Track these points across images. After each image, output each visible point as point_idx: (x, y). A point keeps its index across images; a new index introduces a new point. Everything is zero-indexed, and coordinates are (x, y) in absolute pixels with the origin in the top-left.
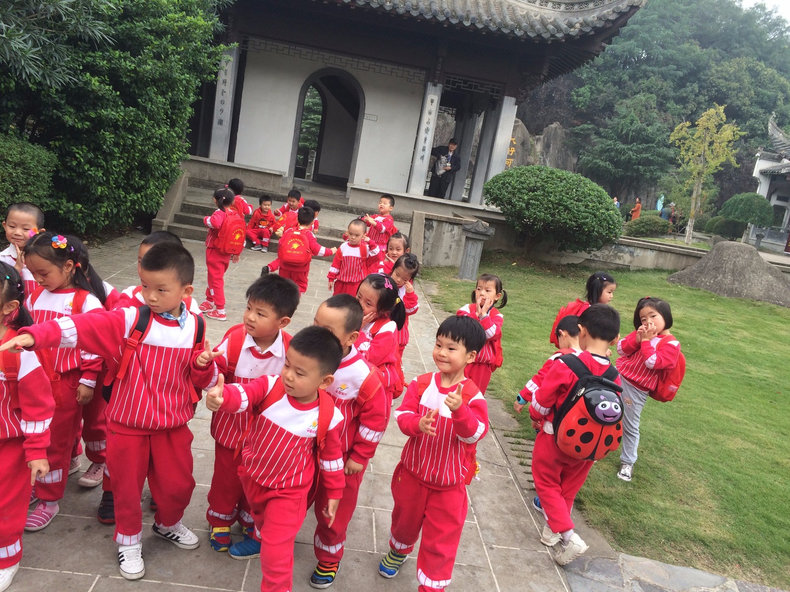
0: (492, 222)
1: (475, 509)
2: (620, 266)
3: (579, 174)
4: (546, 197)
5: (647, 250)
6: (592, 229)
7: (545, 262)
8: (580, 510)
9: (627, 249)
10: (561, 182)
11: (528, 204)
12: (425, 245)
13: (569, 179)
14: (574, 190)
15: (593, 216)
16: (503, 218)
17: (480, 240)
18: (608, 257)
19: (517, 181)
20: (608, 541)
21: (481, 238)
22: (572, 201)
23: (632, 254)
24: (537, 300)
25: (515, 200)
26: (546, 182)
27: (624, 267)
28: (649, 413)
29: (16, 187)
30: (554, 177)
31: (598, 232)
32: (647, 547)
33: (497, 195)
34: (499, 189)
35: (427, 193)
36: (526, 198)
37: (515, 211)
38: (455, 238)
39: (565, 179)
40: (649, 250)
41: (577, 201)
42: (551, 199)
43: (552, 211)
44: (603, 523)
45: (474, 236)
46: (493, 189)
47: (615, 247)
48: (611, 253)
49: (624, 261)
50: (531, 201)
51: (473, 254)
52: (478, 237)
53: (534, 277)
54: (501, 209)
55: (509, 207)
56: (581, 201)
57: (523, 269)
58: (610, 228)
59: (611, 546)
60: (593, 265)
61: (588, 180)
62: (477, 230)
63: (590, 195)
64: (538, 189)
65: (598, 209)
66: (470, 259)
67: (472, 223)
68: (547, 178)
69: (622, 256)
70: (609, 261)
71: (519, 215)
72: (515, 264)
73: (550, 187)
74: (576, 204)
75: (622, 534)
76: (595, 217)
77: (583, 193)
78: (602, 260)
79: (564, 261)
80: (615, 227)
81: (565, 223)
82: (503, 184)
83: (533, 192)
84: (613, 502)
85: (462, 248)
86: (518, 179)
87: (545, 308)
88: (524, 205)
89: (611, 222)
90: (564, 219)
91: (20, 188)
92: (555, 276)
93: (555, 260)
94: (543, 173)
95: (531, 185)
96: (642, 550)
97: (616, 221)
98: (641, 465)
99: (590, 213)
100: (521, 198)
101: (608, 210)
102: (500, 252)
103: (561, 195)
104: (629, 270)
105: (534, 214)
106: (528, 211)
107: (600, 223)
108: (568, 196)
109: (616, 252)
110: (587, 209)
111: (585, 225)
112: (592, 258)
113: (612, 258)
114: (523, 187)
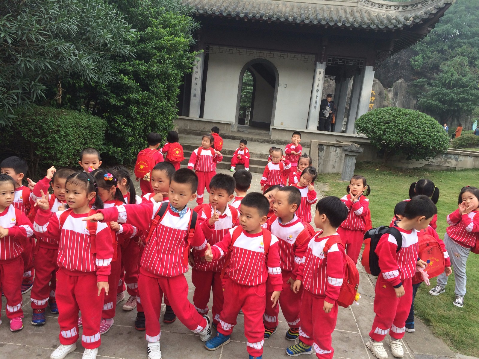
0: (361, 144)
1: (358, 325)
2: (449, 168)
3: (418, 111)
4: (396, 126)
5: (466, 157)
6: (429, 145)
7: (398, 168)
8: (429, 325)
9: (453, 157)
10: (406, 116)
11: (385, 132)
12: (320, 160)
13: (411, 114)
14: (415, 121)
15: (429, 137)
16: (369, 141)
17: (354, 156)
18: (441, 162)
19: (377, 117)
20: (448, 346)
21: (355, 154)
22: (414, 128)
23: (456, 160)
24: (394, 192)
25: (376, 129)
26: (396, 117)
27: (452, 168)
28: (473, 263)
29: (86, 140)
30: (401, 113)
31: (432, 147)
32: (475, 350)
33: (364, 127)
34: (365, 123)
35: (319, 129)
36: (383, 128)
37: (376, 137)
38: (338, 156)
39: (408, 114)
40: (469, 157)
41: (417, 128)
42: (400, 127)
43: (401, 135)
44: (445, 334)
45: (350, 154)
46: (361, 124)
47: (445, 156)
48: (443, 160)
49: (452, 164)
50: (386, 130)
51: (350, 165)
52: (353, 154)
53: (391, 177)
54: (367, 136)
55: (372, 134)
56: (420, 128)
57: (383, 173)
58: (440, 144)
59: (451, 349)
60: (431, 168)
61: (424, 114)
62: (352, 150)
63: (426, 123)
64: (391, 121)
65: (432, 132)
66: (348, 168)
67: (348, 146)
68: (397, 114)
69: (450, 161)
70: (441, 165)
71: (379, 139)
72: (378, 169)
73: (398, 120)
74: (417, 130)
75: (458, 341)
76: (430, 137)
77: (421, 122)
78: (436, 164)
79: (411, 166)
80: (444, 143)
81: (410, 142)
82: (368, 120)
83: (388, 124)
84: (451, 321)
85: (343, 161)
87: (399, 196)
88: (382, 132)
89: (441, 140)
90: (409, 139)
91: (88, 141)
92: (405, 176)
93: (405, 166)
94: (393, 111)
95: (386, 120)
96: (472, 352)
97: (445, 139)
98: (469, 297)
99: (426, 135)
100: (379, 128)
101: (438, 132)
102: (367, 162)
103: (406, 124)
104: (455, 170)
105: (389, 138)
106: (385, 136)
107: (434, 141)
108: (411, 125)
109: (446, 159)
110: (424, 133)
111: (424, 143)
112: (429, 164)
113: (443, 163)
114: (381, 121)
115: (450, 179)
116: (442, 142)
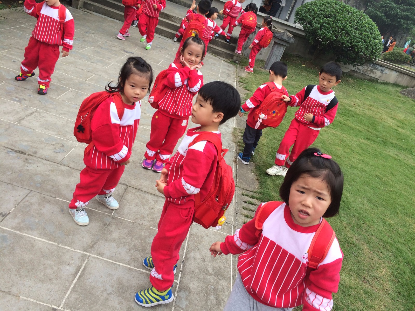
0: (295, 35)
2: (373, 78)
4: (336, 23)
5: (392, 71)
6: (360, 50)
9: (380, 68)
10: (348, 14)
11: (322, 26)
12: (248, 43)
13: (354, 13)
14: (356, 21)
15: (363, 42)
16: (303, 34)
17: (283, 45)
18: (366, 71)
22: (352, 29)
23: (382, 72)
25: (314, 21)
26: (338, 12)
27: (375, 79)
30: (345, 10)
31: (364, 53)
33: (303, 17)
34: (305, 12)
36: (321, 21)
37: (312, 29)
39: (352, 13)
40: (394, 71)
41: (355, 29)
42: (338, 25)
43: (337, 34)
45: (280, 42)
46: (301, 12)
47: (373, 65)
48: (369, 69)
49: (376, 75)
50: (324, 24)
51: (277, 54)
52: (282, 43)
53: (314, 76)
54: (304, 27)
55: (309, 26)
56: (358, 30)
57: (308, 70)
58: (372, 52)
60: (355, 74)
61: (367, 16)
62: (282, 38)
63: (365, 26)
64: (331, 16)
65: (368, 37)
66: (274, 57)
67: (281, 33)
68: (340, 9)
69: (376, 72)
70: (366, 74)
71: (314, 33)
72: (304, 65)
73: (339, 16)
74: (354, 31)
76: (365, 42)
77: (361, 24)
78: (362, 72)
80: (376, 51)
81: (344, 43)
82: (309, 9)
83: (327, 18)
85: (271, 48)
86: (320, 7)
88: (319, 26)
89: (374, 48)
90: (343, 40)
94: (337, 6)
95: (327, 13)
97: (378, 48)
99: (362, 39)
100: (318, 21)
101: (375, 39)
102: (297, 56)
103: (346, 23)
104: (377, 82)
105: (324, 34)
106: (321, 31)
107: (367, 47)
108: (350, 25)
109: (372, 69)
110: (360, 36)
111: (356, 47)
112: (355, 70)
113: (369, 72)
114: (322, 13)
115: (370, 89)
116: (374, 50)
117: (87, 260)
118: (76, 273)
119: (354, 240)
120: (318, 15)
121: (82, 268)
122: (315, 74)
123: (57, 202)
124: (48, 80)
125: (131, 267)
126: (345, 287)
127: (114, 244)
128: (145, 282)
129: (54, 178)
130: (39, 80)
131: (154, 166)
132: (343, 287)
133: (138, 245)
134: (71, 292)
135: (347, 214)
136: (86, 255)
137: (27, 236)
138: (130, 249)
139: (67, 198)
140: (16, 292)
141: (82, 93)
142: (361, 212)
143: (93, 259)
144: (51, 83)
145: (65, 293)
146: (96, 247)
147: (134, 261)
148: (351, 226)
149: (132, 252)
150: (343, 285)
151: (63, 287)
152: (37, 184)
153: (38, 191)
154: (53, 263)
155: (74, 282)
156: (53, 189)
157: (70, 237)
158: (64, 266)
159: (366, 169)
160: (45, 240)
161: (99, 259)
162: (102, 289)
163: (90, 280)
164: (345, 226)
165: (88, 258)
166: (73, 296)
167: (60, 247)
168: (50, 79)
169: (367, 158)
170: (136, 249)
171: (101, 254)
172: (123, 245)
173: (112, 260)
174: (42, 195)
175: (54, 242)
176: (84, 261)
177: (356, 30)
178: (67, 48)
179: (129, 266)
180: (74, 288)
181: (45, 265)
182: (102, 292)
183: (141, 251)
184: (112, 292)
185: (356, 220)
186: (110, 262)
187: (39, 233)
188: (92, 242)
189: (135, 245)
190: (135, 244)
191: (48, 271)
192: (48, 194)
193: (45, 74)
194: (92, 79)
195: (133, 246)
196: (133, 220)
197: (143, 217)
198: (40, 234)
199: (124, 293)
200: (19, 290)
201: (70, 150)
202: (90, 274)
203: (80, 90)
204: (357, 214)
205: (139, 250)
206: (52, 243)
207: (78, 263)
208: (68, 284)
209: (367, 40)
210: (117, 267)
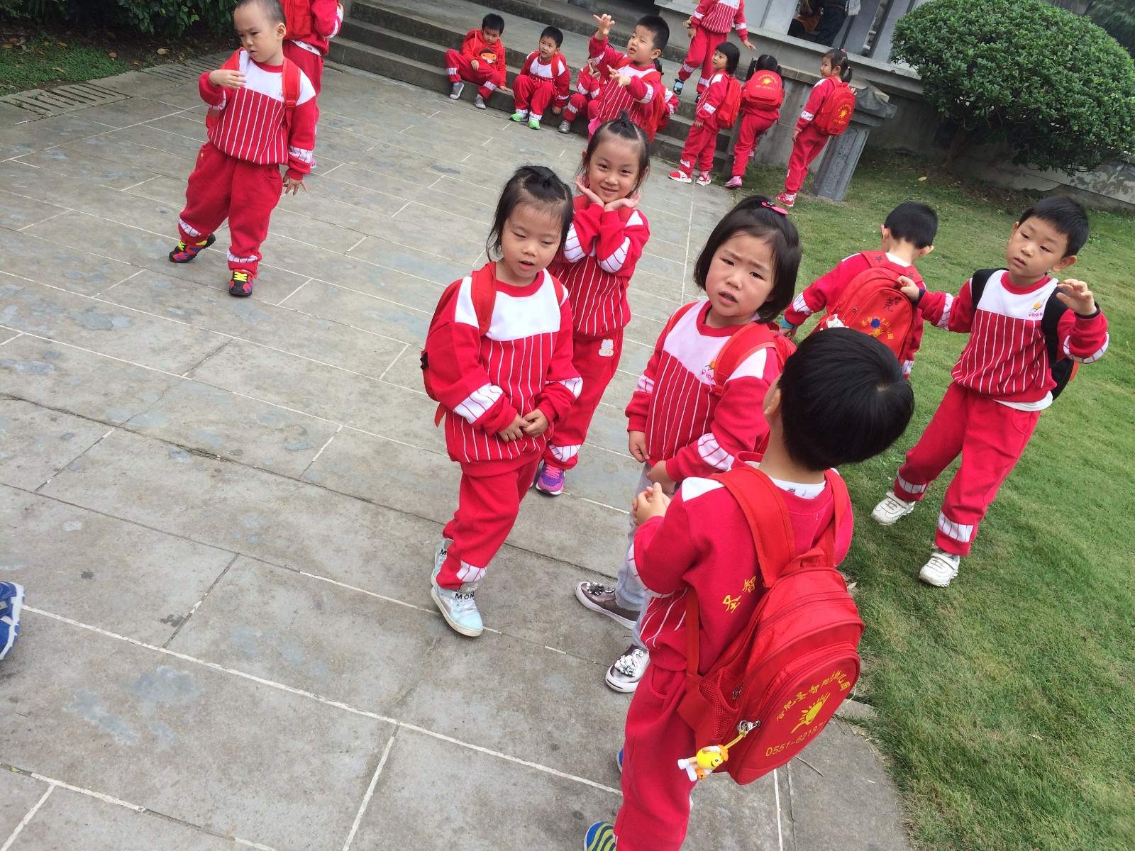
0: (895, 95)
2: (1124, 206)
3: (1087, 17)
4: (1011, 54)
6: (1087, 127)
7: (981, 182)
10: (1048, 28)
11: (972, 65)
13: (1065, 25)
14: (1070, 48)
15: (1095, 104)
16: (920, 90)
17: (863, 126)
18: (1105, 185)
19: (962, 17)
21: (867, 121)
22: (1060, 68)
24: (947, 253)
25: (949, 55)
26: (1018, 25)
27: (1130, 208)
30: (1037, 16)
31: (1097, 135)
33: (917, 43)
34: (923, 31)
36: (971, 52)
37: (946, 77)
39: (1056, 23)
41: (1070, 70)
42: (1020, 60)
43: (1017, 85)
46: (912, 31)
47: (1123, 169)
48: (1112, 180)
50: (980, 60)
51: (846, 150)
52: (862, 120)
53: (953, 208)
54: (919, 72)
55: (934, 67)
56: (1079, 70)
57: (938, 190)
58: (1122, 131)
61: (1100, 32)
63: (1098, 60)
64: (999, 36)
65: (1108, 91)
68: (1023, 17)
69: (1131, 188)
70: (1103, 193)
71: (950, 86)
72: (924, 178)
73: (1022, 36)
74: (1066, 76)
76: (1099, 106)
77: (1086, 54)
78: (1091, 189)
79: (1020, 184)
81: (1038, 110)
82: (934, 21)
83: (988, 42)
86: (964, 14)
87: (959, 269)
88: (964, 66)
89: (1128, 119)
90: (1037, 101)
92: (994, 209)
93: (1004, 180)
94: (1015, 7)
95: (986, 29)
99: (1090, 96)
100: (959, 52)
102: (903, 153)
103: (1041, 53)
105: (980, 87)
106: (970, 79)
107: (1107, 118)
108: (1055, 57)
109: (1122, 178)
110: (1085, 88)
111: (1075, 119)
112: (1073, 184)
113: (1112, 188)
114: (970, 30)
115: (1117, 237)
116: (1127, 126)
117: (392, 740)
118: (370, 775)
119: (1113, 674)
120: (962, 35)
121: (383, 760)
122: (958, 203)
123: (303, 584)
124: (253, 258)
125: (507, 757)
126: (1098, 809)
127: (457, 696)
128: (548, 797)
129: (290, 520)
130: (232, 258)
131: (541, 479)
132: (1092, 810)
133: (519, 696)
134: (361, 827)
135: (1086, 601)
136: (389, 724)
137: (238, 676)
138: (500, 709)
139: (328, 573)
140: (225, 827)
141: (338, 288)
142: (1125, 592)
143: (407, 736)
144: (261, 265)
145: (345, 827)
146: (413, 701)
147: (513, 740)
148: (1101, 635)
149: (505, 714)
150: (1091, 803)
151: (340, 812)
152: (251, 536)
153: (254, 556)
154: (308, 748)
155: (367, 797)
156: (291, 549)
157: (344, 676)
158: (338, 754)
159: (1127, 468)
160: (283, 687)
161: (422, 734)
162: (437, 817)
163: (405, 793)
164: (1082, 635)
165: (394, 734)
166: (366, 837)
167: (323, 705)
168: (257, 254)
169: (1127, 437)
170: (515, 708)
171: (426, 722)
172: (480, 696)
173: (457, 738)
174: (267, 565)
175: (307, 690)
176: (386, 741)
177: (1071, 73)
178: (298, 170)
179: (501, 755)
180: (367, 814)
181: (289, 754)
182: (439, 826)
183: (527, 712)
184: (464, 825)
185: (1113, 617)
186: (451, 743)
187: (269, 666)
188: (401, 689)
189: (510, 697)
190: (509, 692)
191: (300, 769)
192: (280, 562)
193: (246, 242)
194: (360, 250)
195: (507, 699)
196: (500, 628)
197: (525, 620)
198: (271, 670)
199: (495, 828)
200: (230, 822)
201: (323, 444)
202: (404, 775)
203: (333, 280)
204: (1114, 601)
205: (523, 710)
206: (301, 692)
207: (370, 746)
208: (352, 805)
209: (1106, 98)
210: (470, 758)
